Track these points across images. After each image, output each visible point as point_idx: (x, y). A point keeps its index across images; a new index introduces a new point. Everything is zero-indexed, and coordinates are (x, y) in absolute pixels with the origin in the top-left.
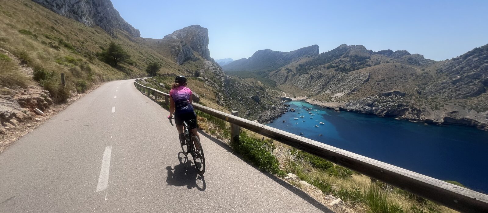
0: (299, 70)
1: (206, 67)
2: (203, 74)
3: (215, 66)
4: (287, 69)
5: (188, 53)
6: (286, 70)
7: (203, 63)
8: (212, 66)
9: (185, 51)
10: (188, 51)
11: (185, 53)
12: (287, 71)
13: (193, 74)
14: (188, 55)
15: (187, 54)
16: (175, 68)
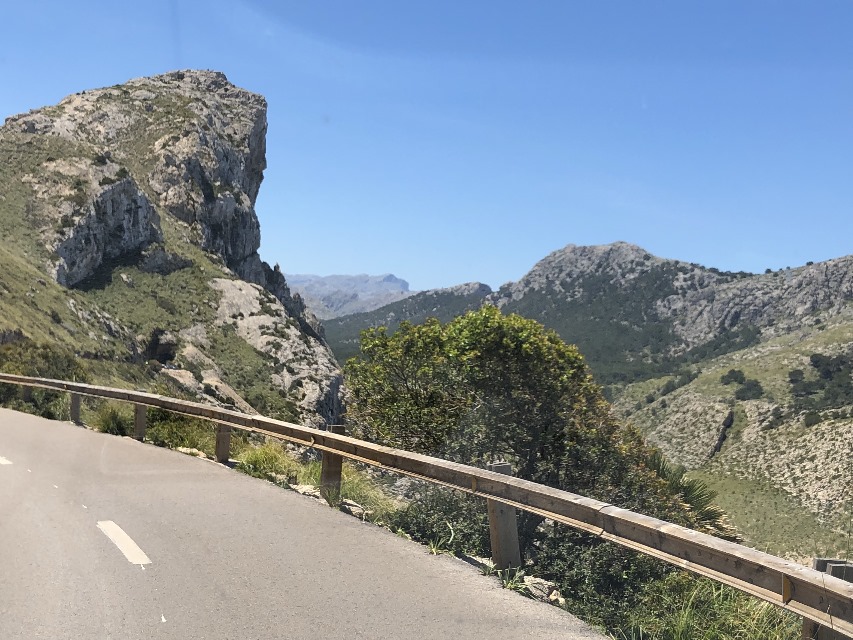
0: (808, 389)
1: (224, 315)
2: (195, 350)
3: (277, 314)
4: (734, 376)
5: (125, 223)
6: (726, 380)
7: (207, 289)
8: (259, 314)
9: (109, 211)
10: (129, 211)
11: (111, 223)
12: (732, 389)
13: (134, 349)
14: (126, 236)
15: (120, 228)
16: (34, 304)
